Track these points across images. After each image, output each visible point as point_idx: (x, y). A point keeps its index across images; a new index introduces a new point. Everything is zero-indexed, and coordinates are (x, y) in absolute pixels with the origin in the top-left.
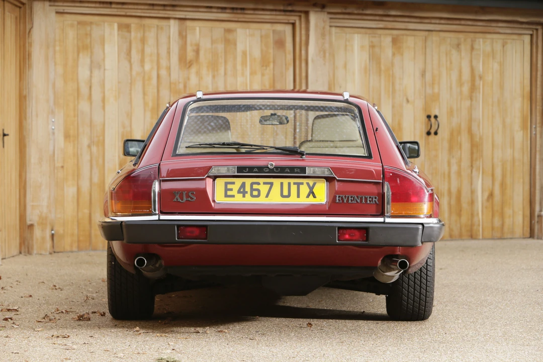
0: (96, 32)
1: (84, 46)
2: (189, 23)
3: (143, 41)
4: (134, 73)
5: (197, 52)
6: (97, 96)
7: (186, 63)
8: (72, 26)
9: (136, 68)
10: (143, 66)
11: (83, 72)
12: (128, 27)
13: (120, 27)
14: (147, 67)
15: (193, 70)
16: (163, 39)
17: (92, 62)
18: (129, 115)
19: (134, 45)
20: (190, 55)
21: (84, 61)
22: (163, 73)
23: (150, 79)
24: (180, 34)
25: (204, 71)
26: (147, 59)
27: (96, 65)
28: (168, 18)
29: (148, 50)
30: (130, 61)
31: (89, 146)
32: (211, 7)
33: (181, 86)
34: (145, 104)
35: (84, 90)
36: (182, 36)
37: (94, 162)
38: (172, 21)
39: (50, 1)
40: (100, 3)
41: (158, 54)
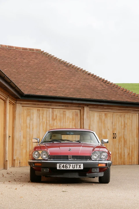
0: (31, 111)
1: (29, 115)
2: (54, 109)
3: (43, 113)
4: (41, 122)
5: (56, 117)
6: (31, 127)
7: (53, 119)
8: (26, 110)
9: (41, 120)
10: (43, 120)
11: (28, 121)
12: (39, 110)
13: (38, 110)
14: (44, 120)
15: (55, 121)
16: (48, 113)
17: (30, 119)
18: (39, 132)
19: (41, 115)
20: (55, 117)
21: (28, 118)
22: (48, 122)
23: (44, 123)
24: (52, 112)
25: (58, 121)
26: (44, 118)
27: (31, 119)
28: (49, 108)
29: (44, 116)
30: (40, 119)
31: (29, 140)
32: (60, 105)
33: (52, 125)
34: (43, 130)
35: (28, 126)
36: (53, 113)
37: (30, 144)
38: (50, 109)
39: (21, 103)
40: (33, 104)
41: (47, 117)
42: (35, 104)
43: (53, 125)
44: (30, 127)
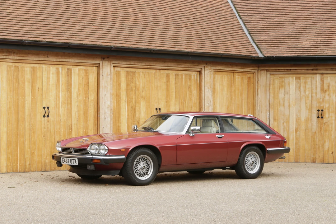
0: (286, 80)
1: (282, 86)
2: (325, 75)
3: (306, 83)
4: (302, 95)
5: (329, 86)
6: (286, 104)
7: (324, 91)
8: (277, 79)
9: (303, 93)
10: (305, 93)
11: (281, 96)
12: (299, 78)
13: (296, 78)
14: (307, 93)
15: (327, 93)
16: (314, 82)
17: (285, 91)
18: (299, 112)
19: (302, 85)
20: (326, 87)
21: (282, 91)
22: (314, 95)
23: (308, 97)
24: (321, 80)
25: (332, 94)
26: (307, 90)
27: (287, 93)
28: (316, 74)
29: (308, 86)
30: (300, 91)
31: (283, 123)
32: (333, 69)
33: (321, 100)
34: (306, 107)
35: (282, 102)
36: (322, 81)
37: (285, 129)
38: (318, 75)
39: (267, 70)
40: (286, 70)
41: (312, 88)
42: (291, 70)
43: (323, 100)
44: (284, 103)
